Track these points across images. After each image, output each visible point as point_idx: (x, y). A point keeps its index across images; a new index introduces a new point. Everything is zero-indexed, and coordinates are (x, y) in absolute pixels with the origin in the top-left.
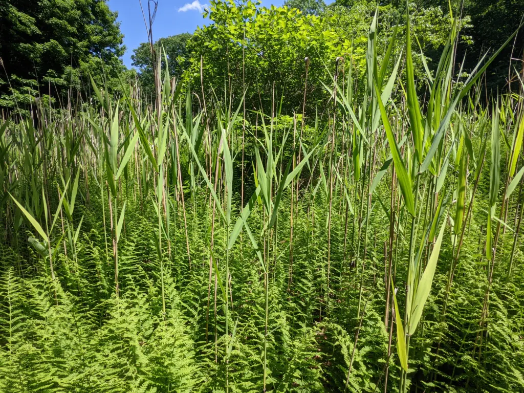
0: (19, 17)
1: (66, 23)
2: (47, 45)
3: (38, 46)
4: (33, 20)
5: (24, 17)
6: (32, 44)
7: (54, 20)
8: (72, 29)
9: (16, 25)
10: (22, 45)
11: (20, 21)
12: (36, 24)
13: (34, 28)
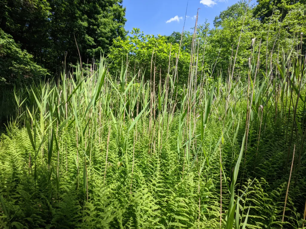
0: (88, 39)
1: (105, 39)
2: (97, 49)
3: (94, 50)
4: (93, 39)
5: (90, 38)
6: (91, 49)
7: (101, 38)
8: (107, 41)
9: (87, 42)
10: (88, 50)
11: (89, 40)
12: (94, 41)
13: (93, 42)
